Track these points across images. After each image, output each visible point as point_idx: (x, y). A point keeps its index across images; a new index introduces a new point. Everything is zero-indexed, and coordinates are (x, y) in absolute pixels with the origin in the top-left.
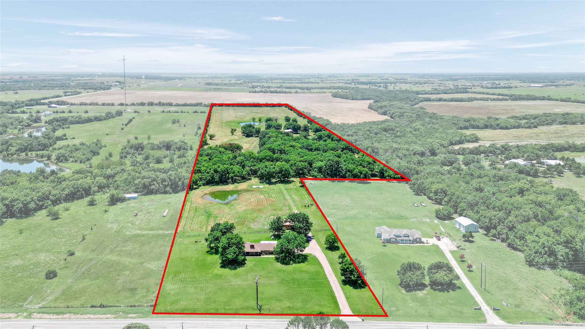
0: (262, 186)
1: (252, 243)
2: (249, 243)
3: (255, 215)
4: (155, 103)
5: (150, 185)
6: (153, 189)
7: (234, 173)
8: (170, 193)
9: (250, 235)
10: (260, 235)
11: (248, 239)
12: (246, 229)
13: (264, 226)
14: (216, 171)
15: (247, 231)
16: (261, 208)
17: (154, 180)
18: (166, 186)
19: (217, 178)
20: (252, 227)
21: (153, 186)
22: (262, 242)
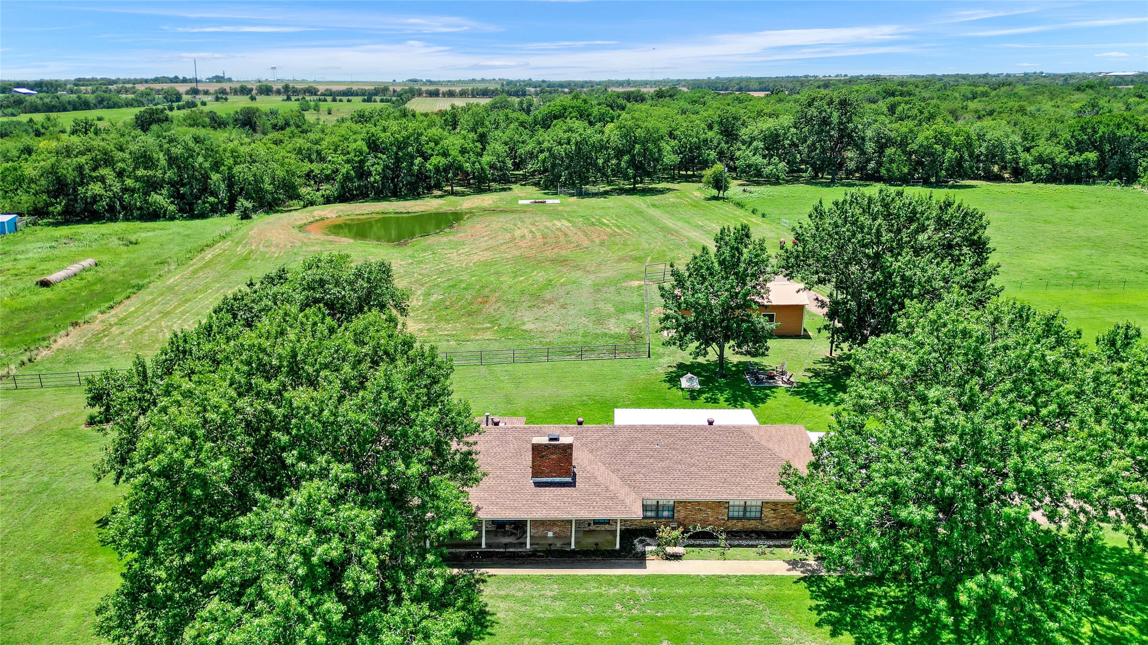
0: (557, 201)
1: (553, 429)
2: (519, 423)
3: (539, 276)
4: (274, 89)
5: (83, 179)
6: (95, 199)
7: (445, 154)
8: (172, 218)
9: (521, 369)
10: (586, 367)
11: (509, 400)
12: (488, 335)
13: (600, 320)
14: (374, 146)
15: (495, 346)
16: (563, 253)
17: (108, 161)
18: (153, 185)
19: (376, 166)
20: (529, 326)
21: (96, 188)
22: (624, 417)
